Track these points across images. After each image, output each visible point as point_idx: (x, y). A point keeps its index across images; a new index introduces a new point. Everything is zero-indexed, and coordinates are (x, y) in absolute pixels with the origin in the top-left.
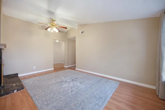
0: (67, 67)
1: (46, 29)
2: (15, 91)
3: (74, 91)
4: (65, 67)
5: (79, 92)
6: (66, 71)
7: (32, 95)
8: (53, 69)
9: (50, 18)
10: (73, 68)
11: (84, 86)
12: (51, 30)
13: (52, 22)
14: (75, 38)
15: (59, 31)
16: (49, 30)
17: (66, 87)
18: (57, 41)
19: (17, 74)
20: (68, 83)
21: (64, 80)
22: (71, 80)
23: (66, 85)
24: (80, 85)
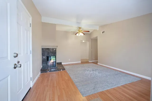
0: (91, 61)
1: (76, 34)
2: (62, 70)
3: (92, 76)
4: (90, 61)
5: (96, 77)
6: (90, 64)
7: (69, 73)
8: (80, 62)
9: (78, 27)
10: (96, 63)
11: (101, 75)
12: (79, 35)
13: (79, 29)
14: (97, 37)
15: (84, 34)
16: (77, 35)
17: (88, 73)
18: (83, 41)
19: (61, 62)
20: (89, 71)
21: (87, 69)
22: (92, 70)
23: (88, 72)
24: (98, 74)
